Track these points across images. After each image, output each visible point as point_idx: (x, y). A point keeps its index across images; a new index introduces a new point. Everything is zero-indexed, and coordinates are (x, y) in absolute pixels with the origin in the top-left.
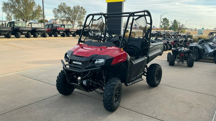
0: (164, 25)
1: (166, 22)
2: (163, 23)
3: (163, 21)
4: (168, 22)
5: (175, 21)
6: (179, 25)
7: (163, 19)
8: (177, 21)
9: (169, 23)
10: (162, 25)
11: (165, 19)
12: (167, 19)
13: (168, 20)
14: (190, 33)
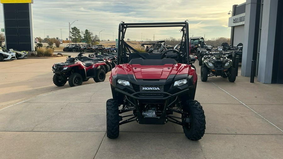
0: (74, 36)
1: (76, 33)
2: (72, 33)
3: (73, 31)
4: (79, 32)
5: (87, 31)
6: (91, 36)
7: (72, 28)
8: (89, 32)
9: (80, 34)
10: (72, 37)
11: (75, 29)
12: (77, 29)
13: (79, 30)
14: (115, 46)
